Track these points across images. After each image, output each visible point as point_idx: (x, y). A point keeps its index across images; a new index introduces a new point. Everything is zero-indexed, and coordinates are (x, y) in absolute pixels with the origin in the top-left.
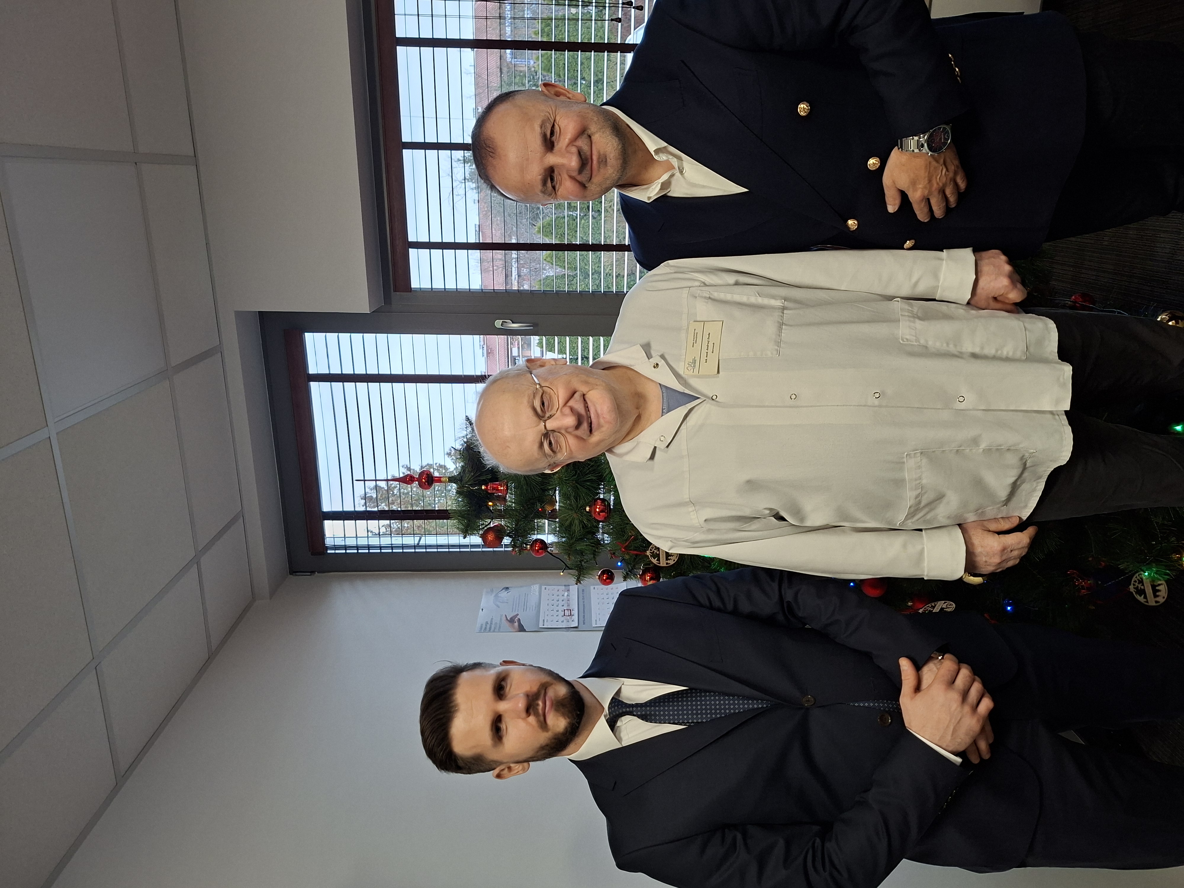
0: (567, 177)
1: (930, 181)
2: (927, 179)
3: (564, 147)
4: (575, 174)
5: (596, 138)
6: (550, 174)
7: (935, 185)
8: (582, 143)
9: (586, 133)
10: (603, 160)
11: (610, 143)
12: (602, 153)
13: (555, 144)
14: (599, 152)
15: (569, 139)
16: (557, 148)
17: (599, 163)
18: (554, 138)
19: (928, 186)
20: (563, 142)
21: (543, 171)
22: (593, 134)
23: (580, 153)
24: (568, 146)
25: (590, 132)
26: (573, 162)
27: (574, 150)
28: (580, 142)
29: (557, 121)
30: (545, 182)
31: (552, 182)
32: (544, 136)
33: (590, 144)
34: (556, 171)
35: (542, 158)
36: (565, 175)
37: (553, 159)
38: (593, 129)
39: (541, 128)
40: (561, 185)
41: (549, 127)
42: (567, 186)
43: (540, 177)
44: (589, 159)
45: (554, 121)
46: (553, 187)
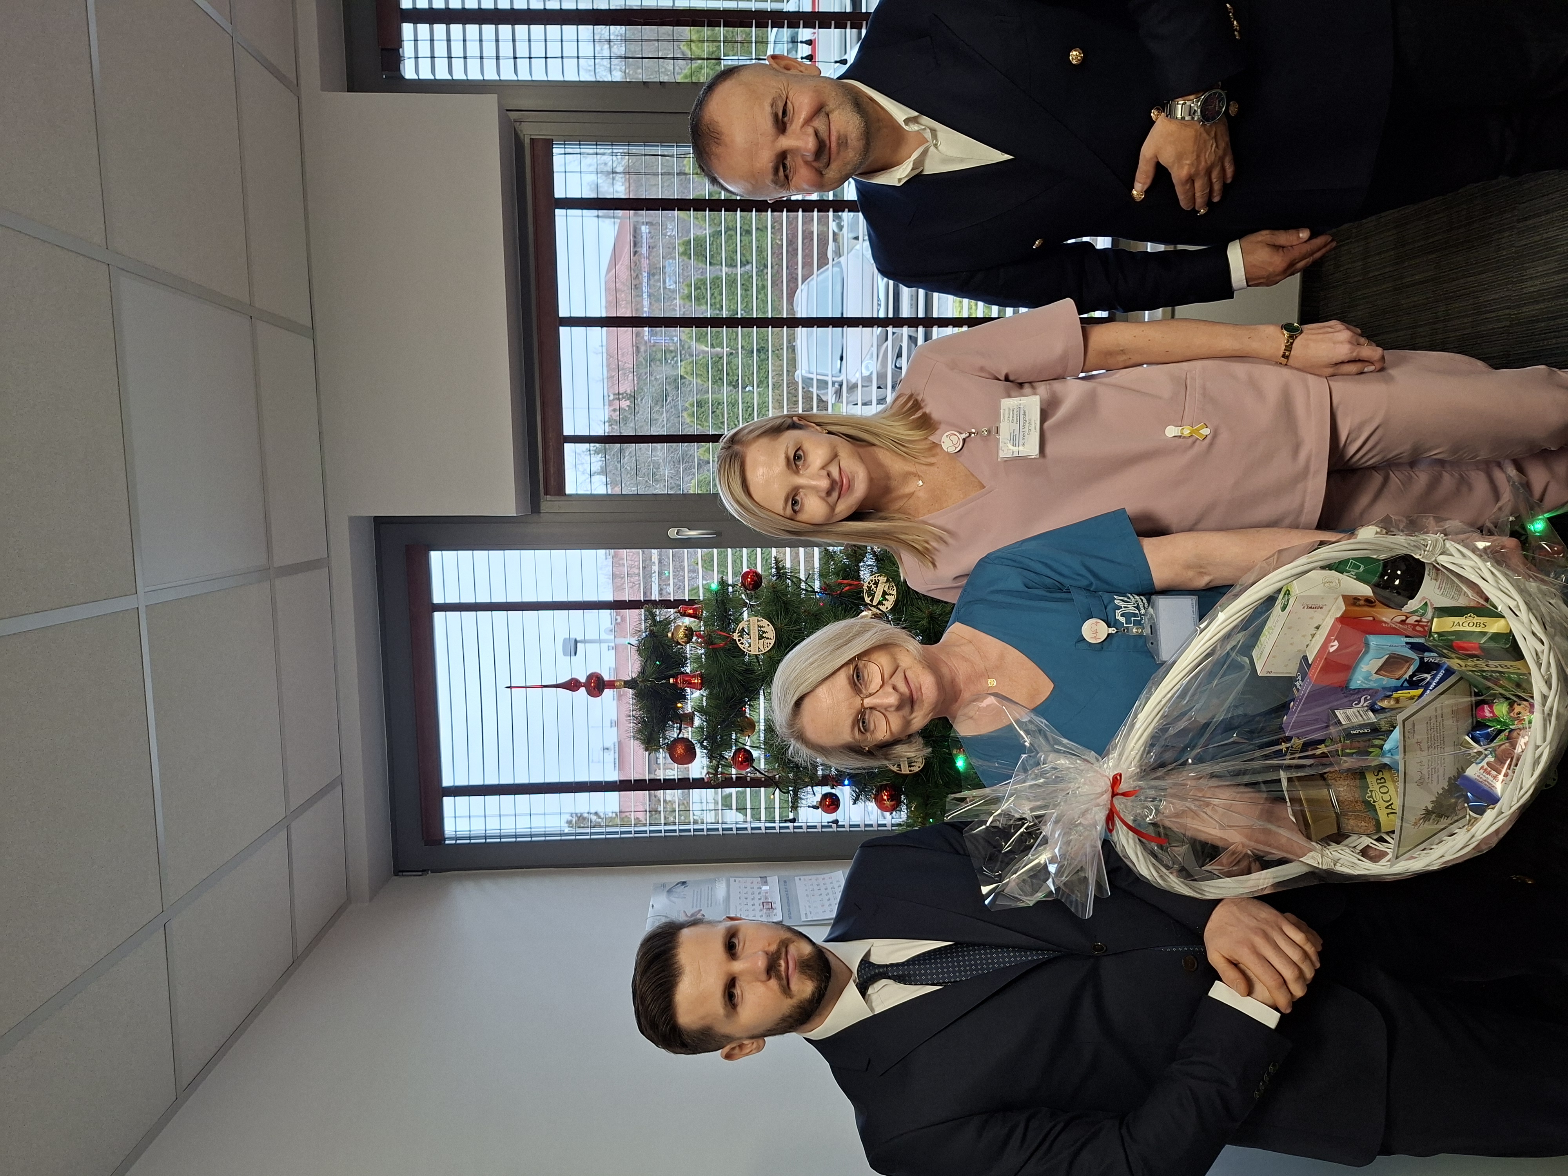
0: (802, 163)
1: (1198, 157)
2: (1195, 153)
3: (798, 128)
4: (810, 157)
5: (835, 117)
6: (782, 158)
7: (1203, 163)
8: (819, 123)
9: (823, 111)
10: (843, 142)
11: (851, 121)
12: (842, 133)
13: (788, 125)
14: (838, 132)
15: (804, 119)
16: (790, 129)
17: (838, 145)
18: (786, 119)
19: (1195, 163)
20: (797, 122)
21: (773, 157)
22: (832, 111)
23: (816, 133)
24: (803, 126)
25: (827, 109)
26: (810, 144)
27: (810, 130)
28: (817, 122)
29: (790, 97)
30: (776, 171)
31: (784, 171)
32: (776, 115)
33: (827, 123)
34: (788, 156)
35: (774, 141)
36: (800, 161)
37: (785, 142)
38: (831, 104)
39: (772, 107)
40: (795, 173)
41: (781, 105)
42: (802, 174)
43: (771, 164)
44: (828, 142)
45: (787, 98)
46: (786, 177)
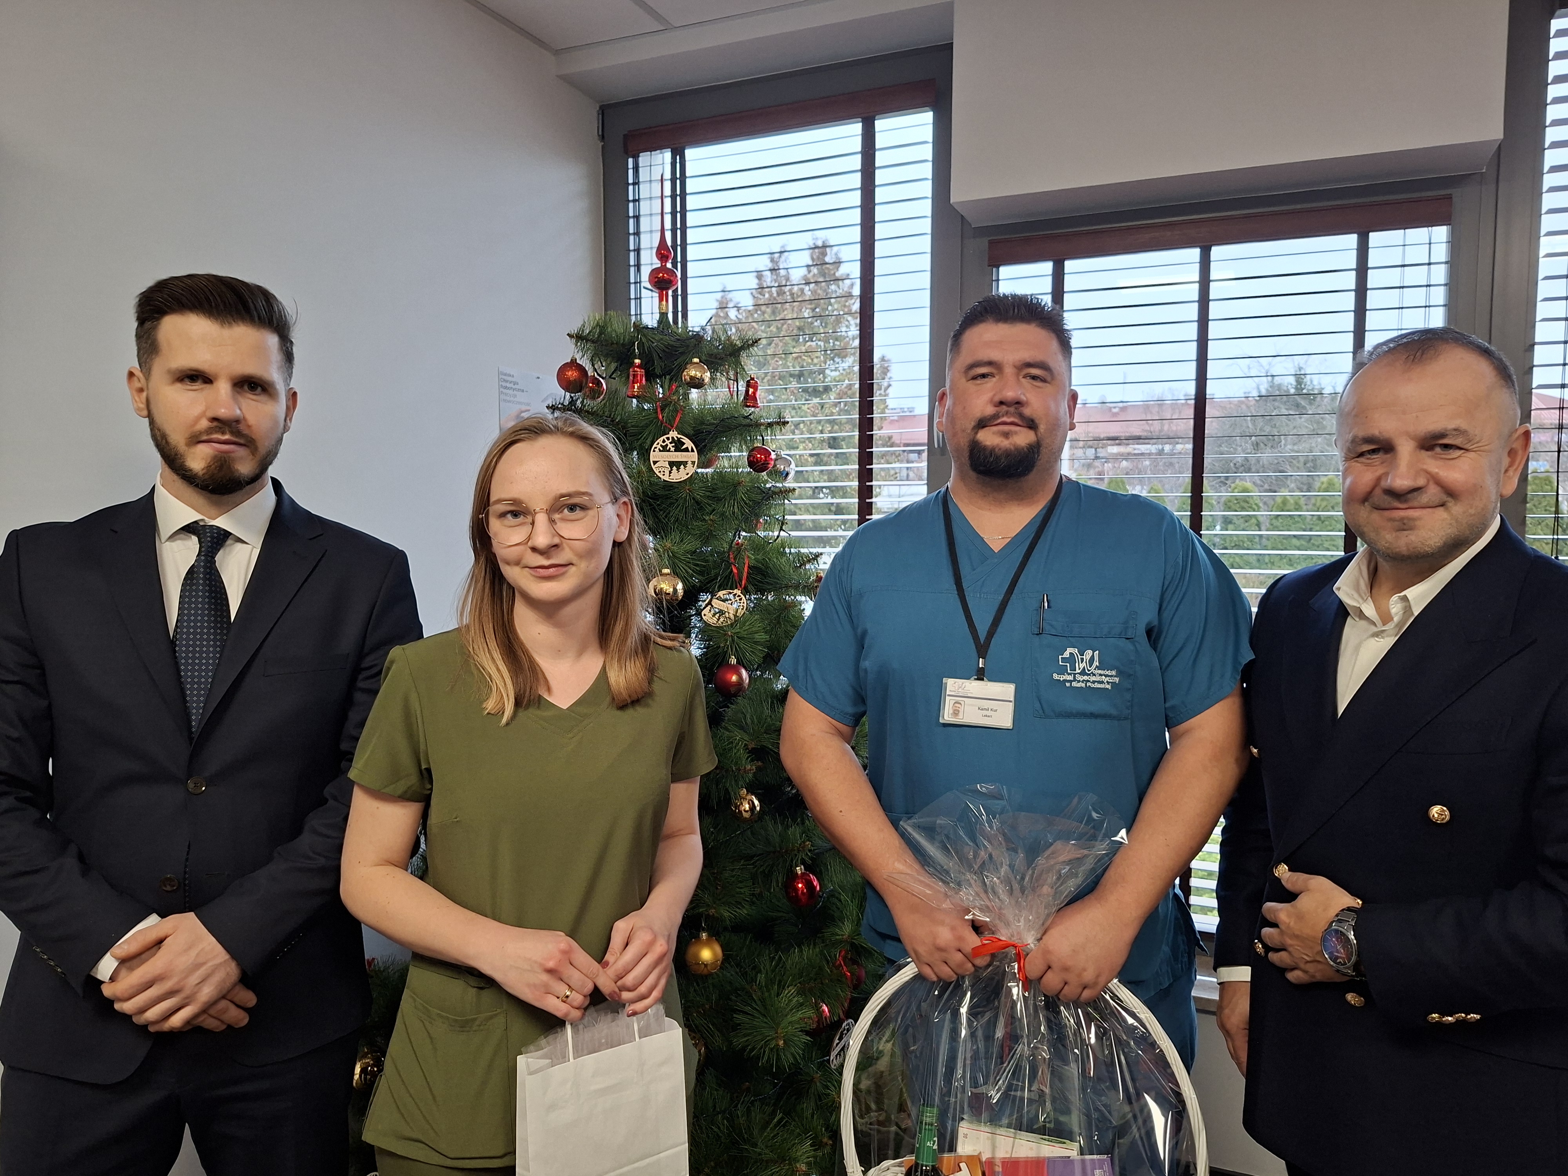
0: (1379, 473)
3: (1425, 467)
4: (1388, 482)
5: (1441, 514)
6: (1383, 448)
8: (1432, 493)
9: (1449, 499)
10: (1405, 525)
11: (1433, 535)
12: (1418, 523)
13: (1429, 453)
14: (1418, 519)
15: (1437, 473)
16: (1424, 454)
17: (1402, 519)
18: (1438, 450)
20: (1433, 464)
21: (1386, 435)
22: (1447, 509)
23: (1417, 490)
24: (1427, 472)
25: (1451, 503)
26: (1401, 480)
27: (1421, 482)
28: (1433, 491)
29: (1471, 455)
30: (1368, 440)
31: (1369, 452)
32: (1443, 435)
33: (1431, 504)
34: (1388, 455)
35: (1408, 434)
36: (1381, 470)
37: (1406, 449)
38: (1457, 509)
39: (1455, 430)
40: (1367, 465)
41: (1457, 441)
42: (1364, 475)
43: (1376, 432)
44: (1406, 505)
45: (1467, 450)
46: (1361, 455)
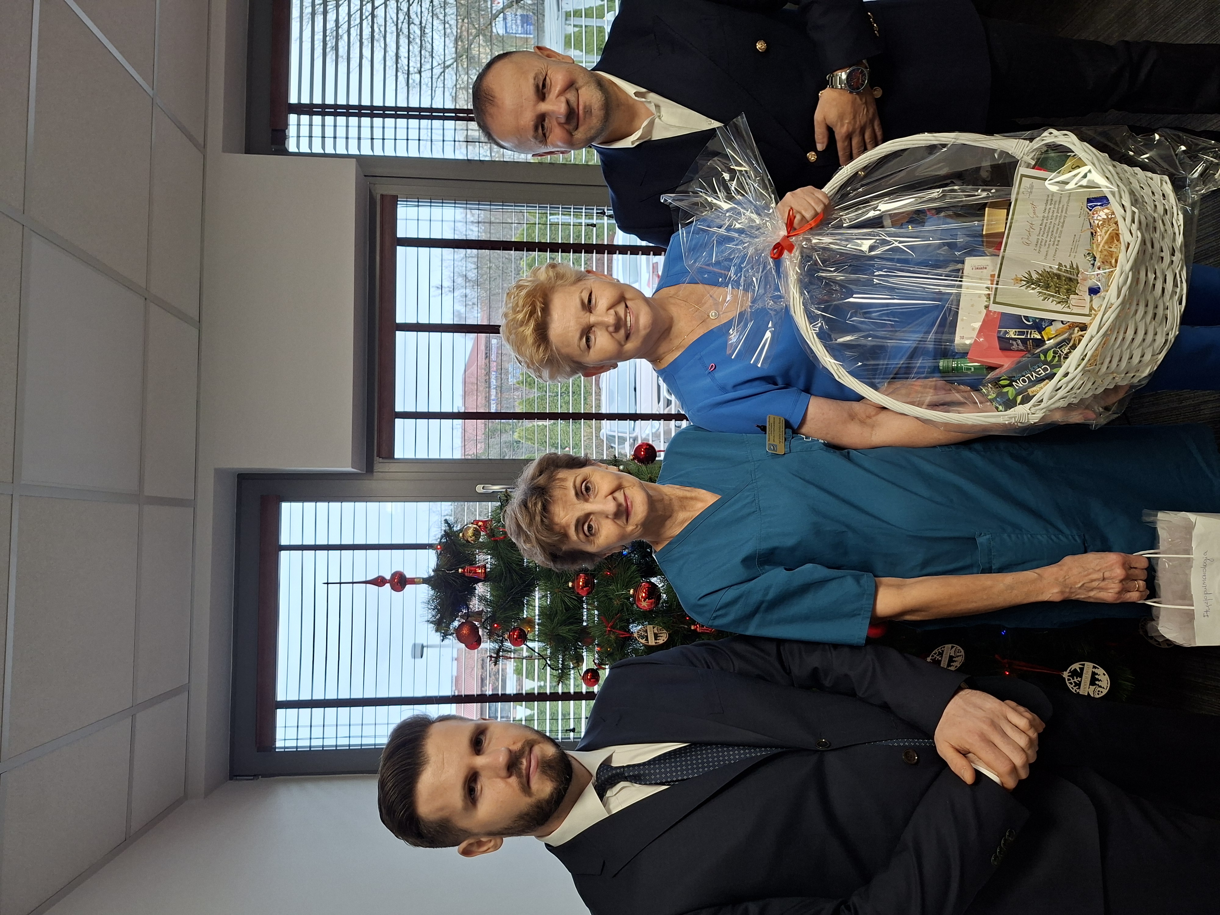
2: (852, 115)
3: (554, 98)
4: (563, 120)
5: (582, 91)
6: (541, 119)
7: (858, 122)
8: (571, 96)
9: (574, 86)
10: (588, 111)
11: (595, 96)
12: (587, 104)
13: (546, 95)
14: (585, 104)
15: (559, 92)
16: (548, 98)
17: (585, 112)
18: (545, 90)
20: (552, 95)
21: (534, 118)
22: (581, 88)
23: (568, 102)
24: (557, 96)
25: (577, 86)
26: (562, 109)
27: (563, 99)
28: (569, 94)
29: (549, 74)
30: (536, 128)
31: (543, 130)
32: (537, 86)
33: (576, 95)
34: (546, 119)
35: (535, 105)
36: (555, 123)
37: (544, 107)
38: (580, 83)
39: (534, 79)
40: (551, 132)
41: (541, 79)
42: (557, 134)
43: (532, 123)
44: (577, 110)
45: (546, 75)
46: (544, 135)
